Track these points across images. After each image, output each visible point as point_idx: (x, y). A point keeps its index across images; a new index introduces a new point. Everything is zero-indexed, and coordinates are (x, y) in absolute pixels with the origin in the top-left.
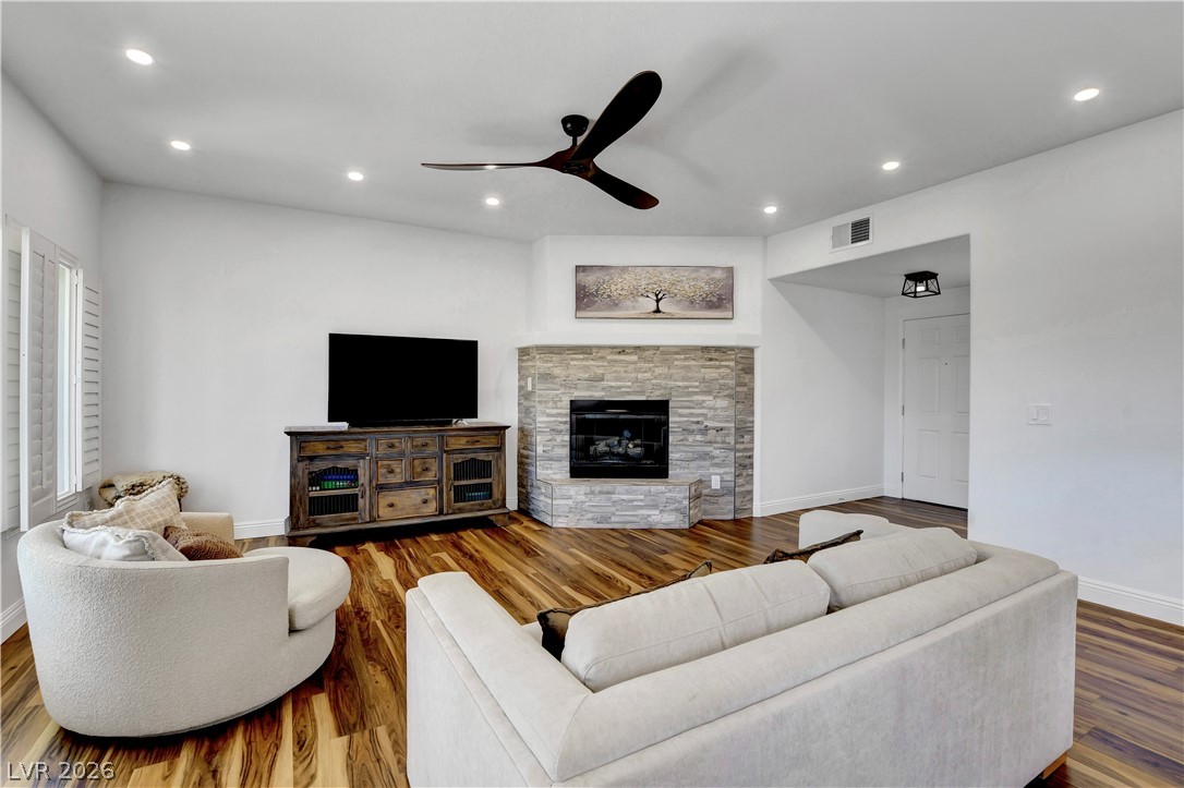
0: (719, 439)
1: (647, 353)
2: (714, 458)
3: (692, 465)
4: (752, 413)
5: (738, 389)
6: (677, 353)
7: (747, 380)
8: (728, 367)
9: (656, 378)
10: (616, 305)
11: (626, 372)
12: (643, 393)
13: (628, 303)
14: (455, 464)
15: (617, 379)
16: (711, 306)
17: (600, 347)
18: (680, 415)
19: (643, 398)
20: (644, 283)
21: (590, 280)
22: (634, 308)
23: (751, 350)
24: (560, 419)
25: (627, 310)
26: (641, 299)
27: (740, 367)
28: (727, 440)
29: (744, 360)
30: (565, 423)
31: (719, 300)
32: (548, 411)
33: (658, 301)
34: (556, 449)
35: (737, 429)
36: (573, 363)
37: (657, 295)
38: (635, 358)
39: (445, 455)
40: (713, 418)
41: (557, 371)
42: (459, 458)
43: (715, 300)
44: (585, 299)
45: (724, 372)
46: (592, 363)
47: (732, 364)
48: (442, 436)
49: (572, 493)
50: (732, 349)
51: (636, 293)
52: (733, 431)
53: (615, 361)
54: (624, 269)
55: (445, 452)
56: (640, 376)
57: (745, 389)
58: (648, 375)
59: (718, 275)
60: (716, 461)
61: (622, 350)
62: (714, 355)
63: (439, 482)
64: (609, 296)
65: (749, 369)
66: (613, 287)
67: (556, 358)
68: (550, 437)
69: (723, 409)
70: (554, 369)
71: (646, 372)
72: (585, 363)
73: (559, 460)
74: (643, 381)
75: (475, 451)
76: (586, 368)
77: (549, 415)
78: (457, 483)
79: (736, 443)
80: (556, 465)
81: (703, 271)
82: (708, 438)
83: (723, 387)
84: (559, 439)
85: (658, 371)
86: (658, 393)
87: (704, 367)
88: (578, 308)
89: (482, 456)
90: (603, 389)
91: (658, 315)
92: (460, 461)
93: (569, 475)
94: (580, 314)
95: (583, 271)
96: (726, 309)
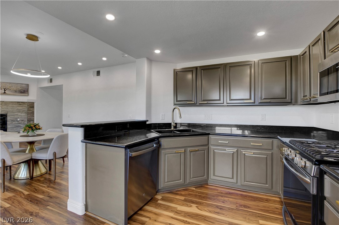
0: (23, 122)
2: (21, 127)
3: (14, 128)
4: (34, 117)
5: (28, 111)
6: (10, 103)
7: (32, 109)
8: (25, 106)
16: (21, 92)
18: (11, 117)
23: (33, 103)
27: (29, 106)
28: (25, 123)
29: (31, 105)
31: (24, 91)
33: (5, 90)
35: (28, 120)
40: (21, 118)
43: (23, 91)
45: (25, 108)
47: (26, 106)
50: (26, 102)
52: (27, 121)
57: (31, 111)
59: (24, 86)
60: (22, 127)
62: (21, 104)
65: (33, 107)
69: (24, 116)
79: (28, 123)
81: (19, 84)
82: (19, 122)
83: (23, 111)
87: (18, 106)
91: (5, 94)
96: (26, 93)
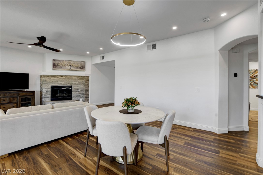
0: (82, 93)
1: (67, 77)
2: (81, 96)
3: (76, 97)
4: (89, 88)
5: (85, 84)
6: (73, 77)
7: (88, 82)
8: (84, 80)
9: (69, 81)
10: (62, 67)
11: (63, 80)
12: (66, 84)
13: (64, 67)
14: (21, 99)
15: (61, 82)
16: (81, 68)
17: (57, 76)
18: (74, 88)
19: (67, 85)
20: (67, 64)
21: (56, 62)
22: (65, 68)
23: (89, 77)
24: (48, 89)
25: (64, 68)
26: (67, 66)
27: (86, 80)
28: (83, 93)
29: (87, 79)
30: (50, 90)
31: (82, 68)
32: (46, 88)
33: (70, 67)
34: (47, 95)
35: (85, 91)
36: (51, 78)
38: (65, 78)
40: (81, 89)
41: (48, 80)
42: (23, 97)
43: (82, 67)
44: (54, 66)
45: (83, 81)
46: (56, 78)
47: (84, 79)
48: (18, 93)
50: (84, 76)
51: (66, 65)
52: (84, 91)
53: (61, 78)
54: (63, 61)
55: (19, 96)
56: (66, 81)
57: (87, 84)
58: (67, 81)
59: (82, 63)
60: (81, 97)
61: (62, 76)
62: (81, 77)
63: (17, 102)
64: (60, 66)
65: (88, 80)
66: (61, 64)
67: (47, 77)
68: (46, 93)
69: (82, 87)
70: (47, 80)
73: (48, 97)
75: (27, 96)
76: (54, 79)
77: (46, 89)
78: (22, 102)
79: (85, 93)
80: (47, 98)
81: (79, 62)
82: (80, 93)
83: (82, 83)
84: (48, 93)
85: (70, 80)
86: (70, 84)
87: (79, 80)
88: (53, 68)
89: (29, 97)
90: (58, 84)
91: (70, 70)
93: (50, 100)
95: (54, 61)
96: (84, 69)
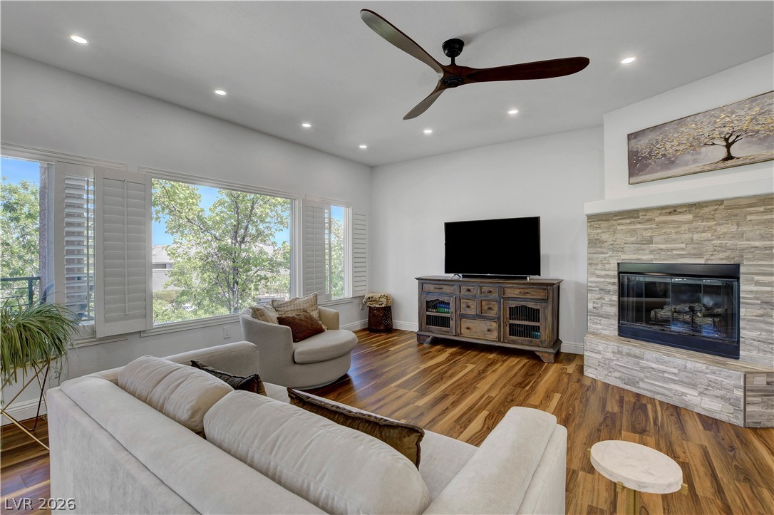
1: (706, 210)
9: (719, 238)
10: (673, 162)
11: (677, 233)
12: (700, 255)
13: (688, 157)
14: (510, 308)
15: (666, 241)
17: (647, 210)
19: (702, 261)
20: (707, 131)
21: (642, 144)
22: (695, 161)
24: (608, 280)
25: (686, 164)
26: (704, 149)
30: (614, 284)
32: (597, 272)
33: (729, 146)
34: (604, 307)
36: (619, 228)
37: (726, 140)
38: (689, 217)
39: (502, 300)
41: (605, 237)
42: (514, 304)
44: (638, 164)
46: (639, 226)
48: (501, 287)
49: (601, 348)
51: (696, 144)
53: (665, 222)
54: (681, 121)
55: (503, 298)
56: (696, 237)
58: (708, 235)
61: (673, 210)
63: (499, 318)
64: (664, 155)
66: (668, 145)
67: (604, 224)
68: (599, 296)
70: (603, 235)
71: (704, 231)
72: (632, 227)
73: (607, 317)
74: (700, 243)
75: (525, 300)
76: (633, 232)
77: (598, 276)
78: (512, 322)
80: (604, 321)
84: (607, 298)
85: (722, 229)
86: (723, 255)
88: (631, 174)
89: (531, 305)
90: (652, 252)
91: (729, 162)
92: (514, 306)
93: (617, 333)
94: (633, 180)
95: (635, 138)
